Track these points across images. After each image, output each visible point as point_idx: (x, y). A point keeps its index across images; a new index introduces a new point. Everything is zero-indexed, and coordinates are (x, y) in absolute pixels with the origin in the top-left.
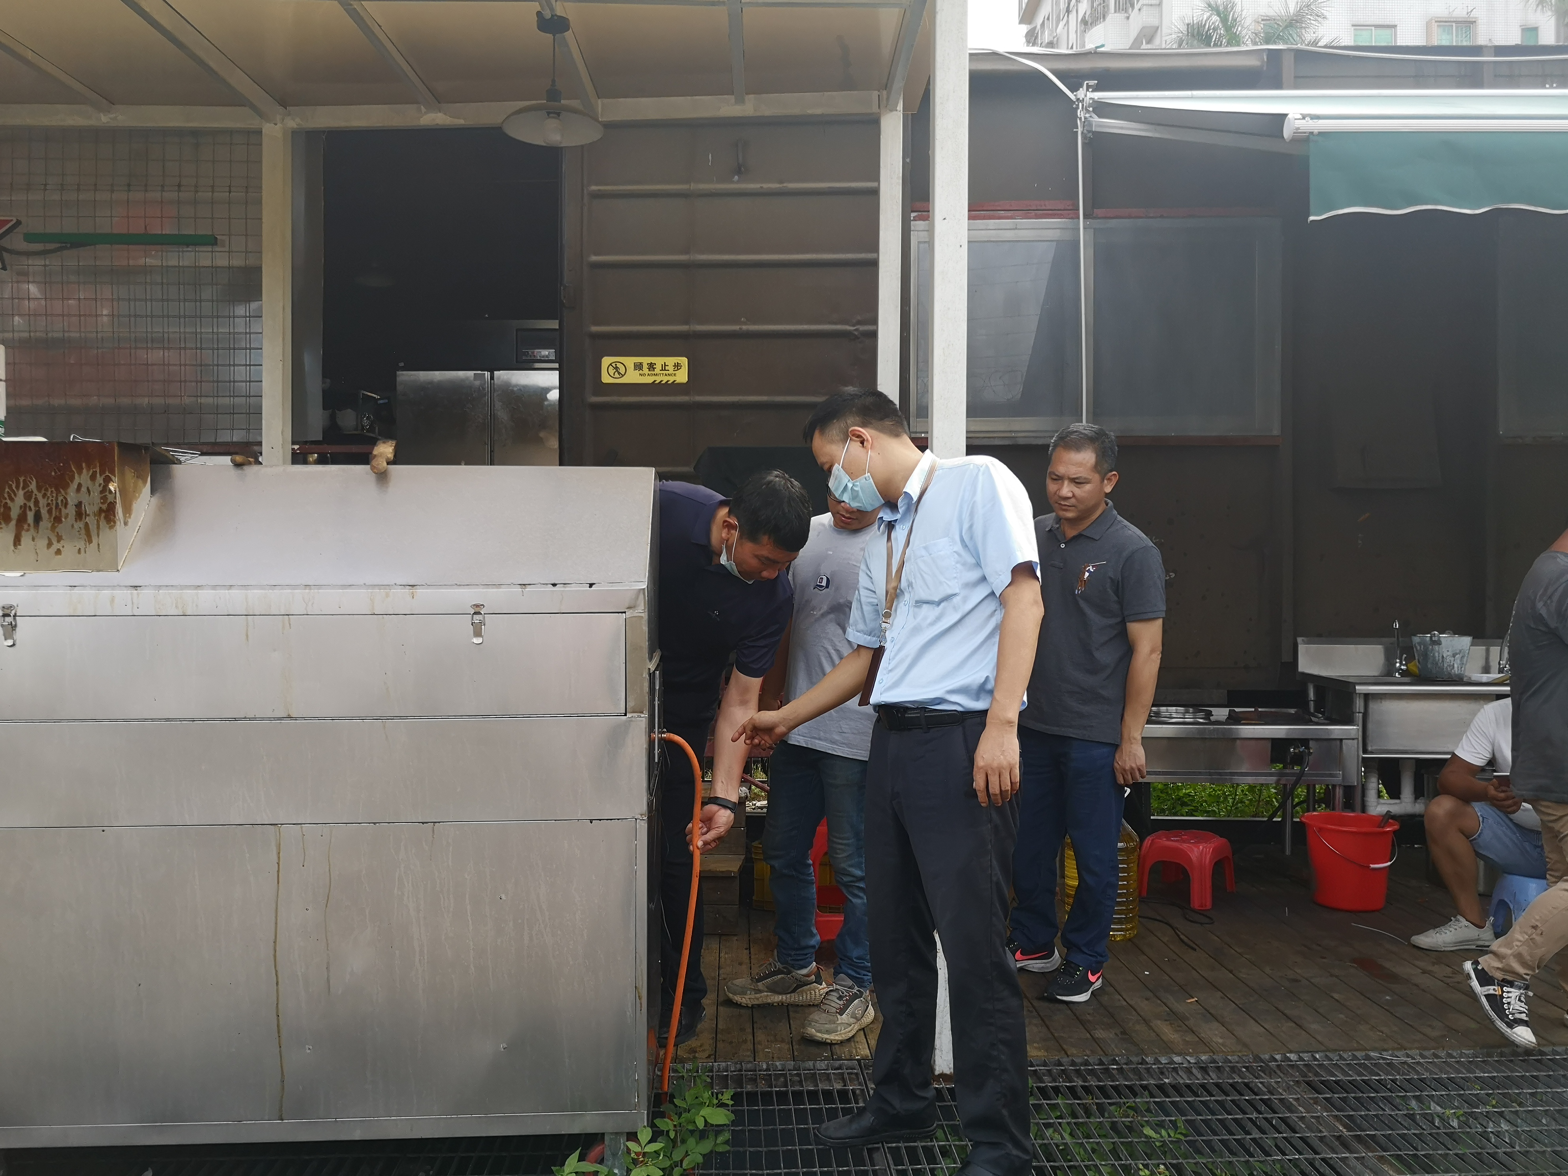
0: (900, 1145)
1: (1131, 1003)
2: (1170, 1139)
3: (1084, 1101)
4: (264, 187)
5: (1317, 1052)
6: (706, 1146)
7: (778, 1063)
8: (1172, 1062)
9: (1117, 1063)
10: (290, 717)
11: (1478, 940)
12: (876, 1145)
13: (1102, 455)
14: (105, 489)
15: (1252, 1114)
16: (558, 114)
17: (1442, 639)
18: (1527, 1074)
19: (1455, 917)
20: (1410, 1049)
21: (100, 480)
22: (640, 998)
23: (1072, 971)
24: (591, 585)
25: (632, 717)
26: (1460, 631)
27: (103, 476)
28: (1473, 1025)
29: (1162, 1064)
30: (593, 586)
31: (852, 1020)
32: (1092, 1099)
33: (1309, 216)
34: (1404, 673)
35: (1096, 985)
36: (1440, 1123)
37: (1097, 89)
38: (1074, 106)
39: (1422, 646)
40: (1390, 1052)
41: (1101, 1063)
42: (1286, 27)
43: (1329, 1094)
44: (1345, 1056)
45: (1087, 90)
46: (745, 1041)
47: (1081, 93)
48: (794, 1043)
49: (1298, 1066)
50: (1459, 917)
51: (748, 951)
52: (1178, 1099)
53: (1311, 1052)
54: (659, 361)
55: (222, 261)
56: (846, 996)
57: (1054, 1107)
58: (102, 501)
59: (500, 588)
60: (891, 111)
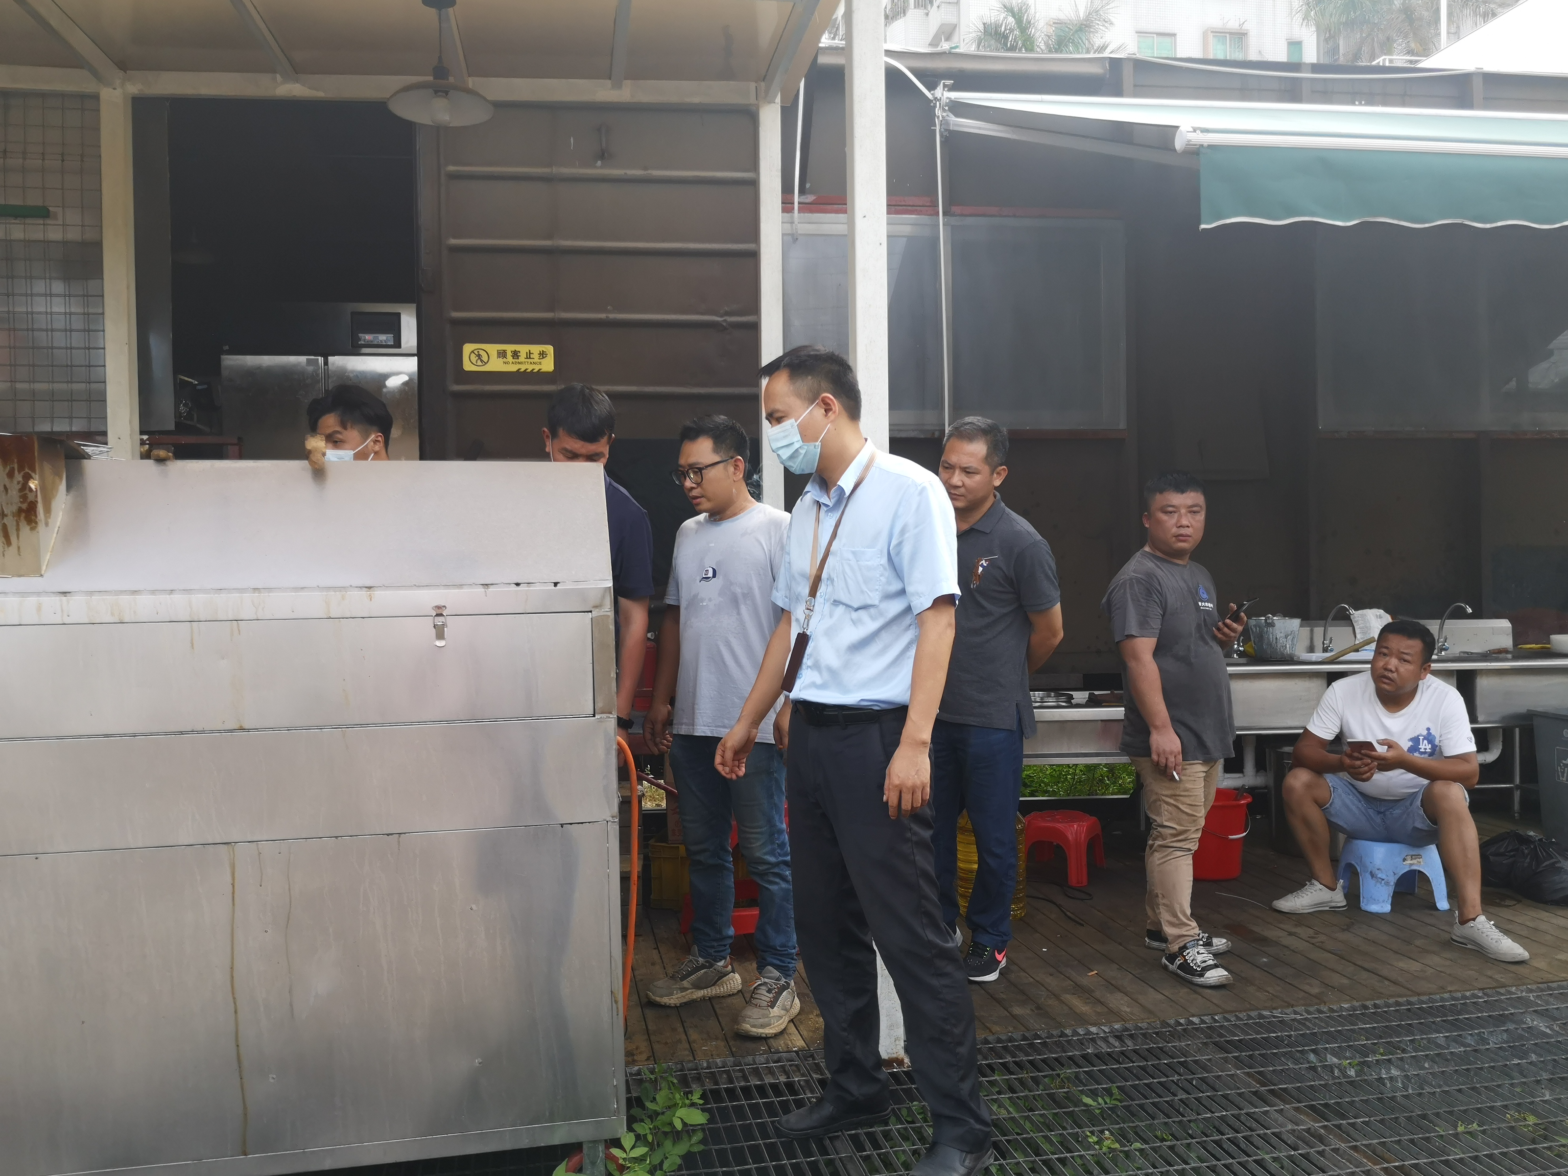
0: (859, 1131)
1: (1037, 979)
2: (1106, 1106)
3: (1020, 1076)
4: (103, 155)
5: (1216, 1014)
6: (682, 1148)
7: (718, 1060)
8: (1089, 1033)
9: (1040, 1038)
10: (242, 729)
11: (1331, 902)
12: (836, 1134)
13: (994, 448)
14: (25, 487)
15: (1174, 1077)
16: (447, 93)
17: (1275, 622)
18: (1402, 1023)
19: (1309, 881)
20: (1296, 1006)
21: (18, 477)
22: (616, 1002)
23: (980, 951)
24: (556, 584)
25: (601, 718)
26: (1289, 613)
27: (22, 473)
28: (1345, 981)
29: (1080, 1035)
30: (558, 585)
31: (783, 1012)
32: (1027, 1073)
33: (1200, 224)
34: (1241, 654)
35: (1002, 963)
36: (1340, 1073)
37: (952, 88)
38: (932, 104)
39: (1258, 629)
40: (1280, 1010)
41: (1024, 1038)
42: (1077, 31)
43: (1237, 1053)
44: (1241, 1015)
45: (944, 90)
46: (680, 1041)
47: (939, 92)
48: (729, 1040)
49: (1202, 1028)
50: (1314, 881)
51: (657, 950)
52: (1104, 1068)
53: (1210, 1015)
54: (523, 349)
55: (55, 234)
56: (775, 988)
57: (992, 1083)
58: (22, 500)
59: (462, 588)
60: (770, 102)
